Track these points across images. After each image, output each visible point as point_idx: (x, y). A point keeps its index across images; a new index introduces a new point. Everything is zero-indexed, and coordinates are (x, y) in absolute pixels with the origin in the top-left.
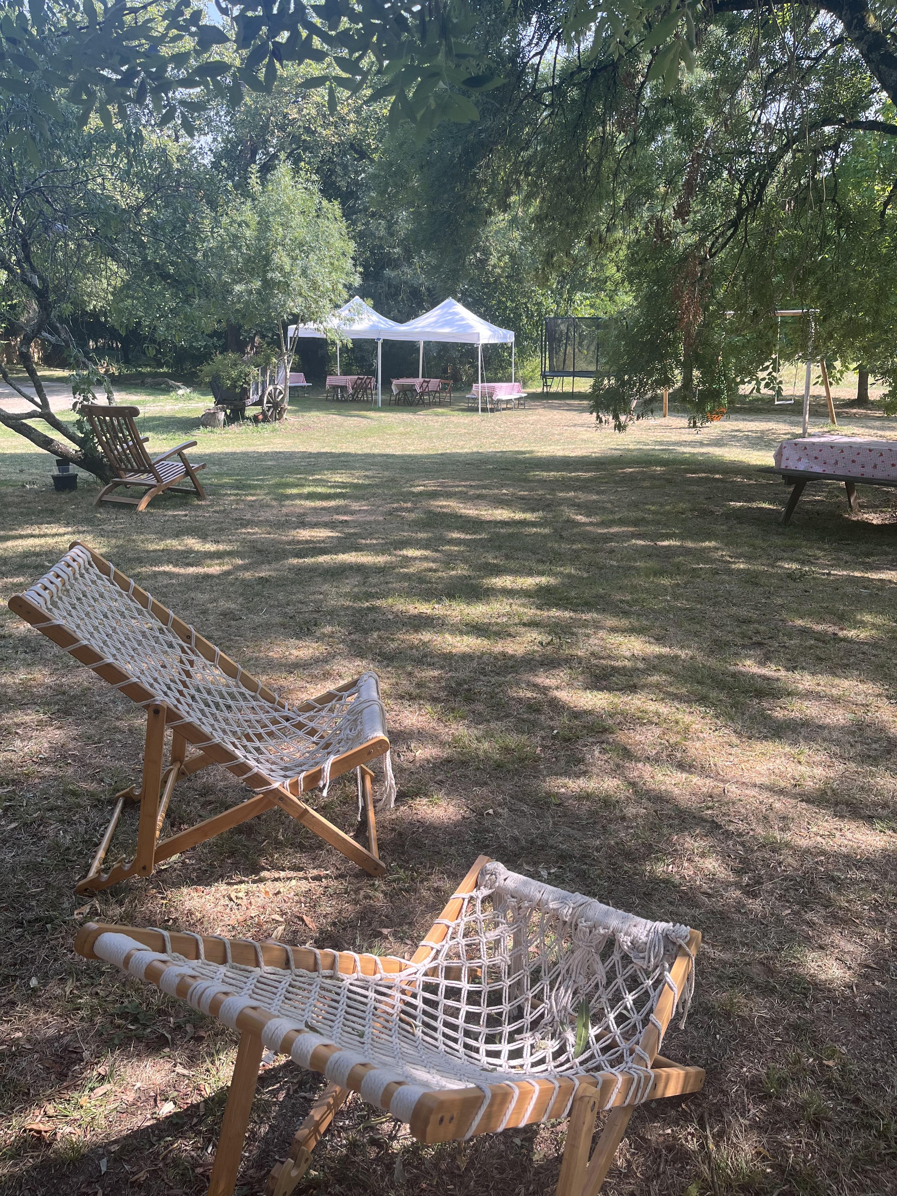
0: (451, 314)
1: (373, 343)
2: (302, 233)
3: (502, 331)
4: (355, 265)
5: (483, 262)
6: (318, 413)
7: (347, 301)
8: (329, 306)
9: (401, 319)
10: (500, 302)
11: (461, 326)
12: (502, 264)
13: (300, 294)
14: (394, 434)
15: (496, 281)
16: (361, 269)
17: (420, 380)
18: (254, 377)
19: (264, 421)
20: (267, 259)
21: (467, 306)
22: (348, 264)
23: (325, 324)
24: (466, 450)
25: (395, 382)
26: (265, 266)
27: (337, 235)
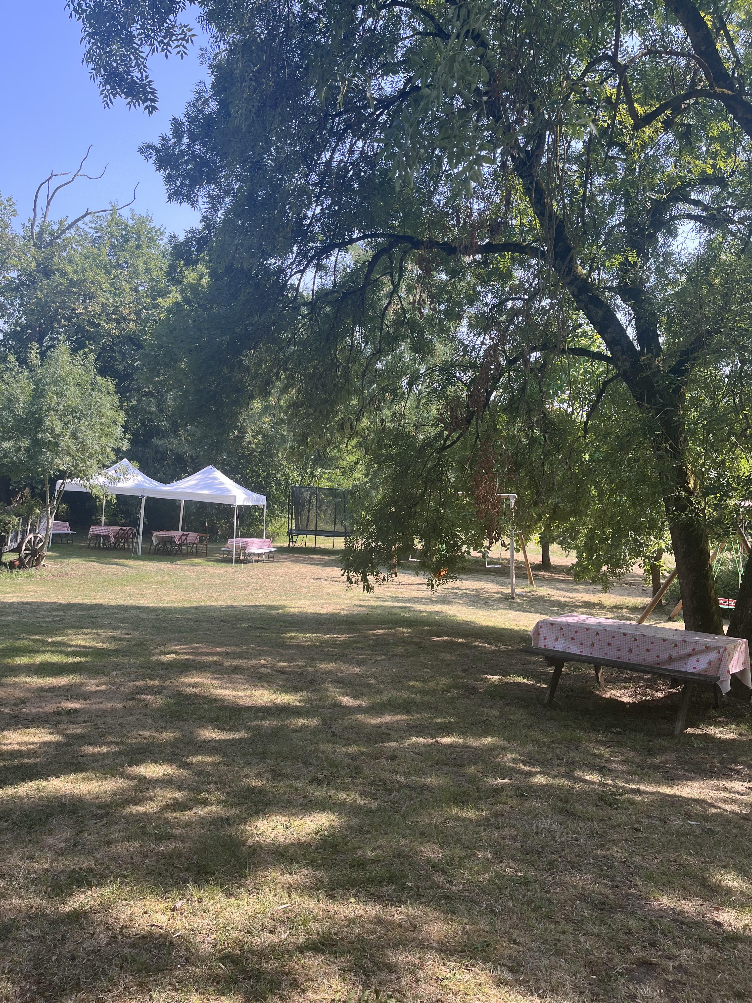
0: (211, 478)
1: (136, 500)
2: (76, 402)
3: (255, 495)
4: (124, 433)
5: (240, 439)
6: (77, 560)
7: (114, 463)
8: (96, 466)
9: (165, 481)
10: (254, 471)
11: (219, 489)
12: (256, 441)
13: (69, 454)
14: (150, 583)
15: (251, 454)
16: (129, 436)
17: (180, 533)
18: (14, 526)
19: (19, 567)
20: (39, 422)
21: (225, 473)
22: (119, 431)
23: (91, 481)
24: (221, 603)
25: (155, 534)
26: (36, 428)
27: (108, 406)
